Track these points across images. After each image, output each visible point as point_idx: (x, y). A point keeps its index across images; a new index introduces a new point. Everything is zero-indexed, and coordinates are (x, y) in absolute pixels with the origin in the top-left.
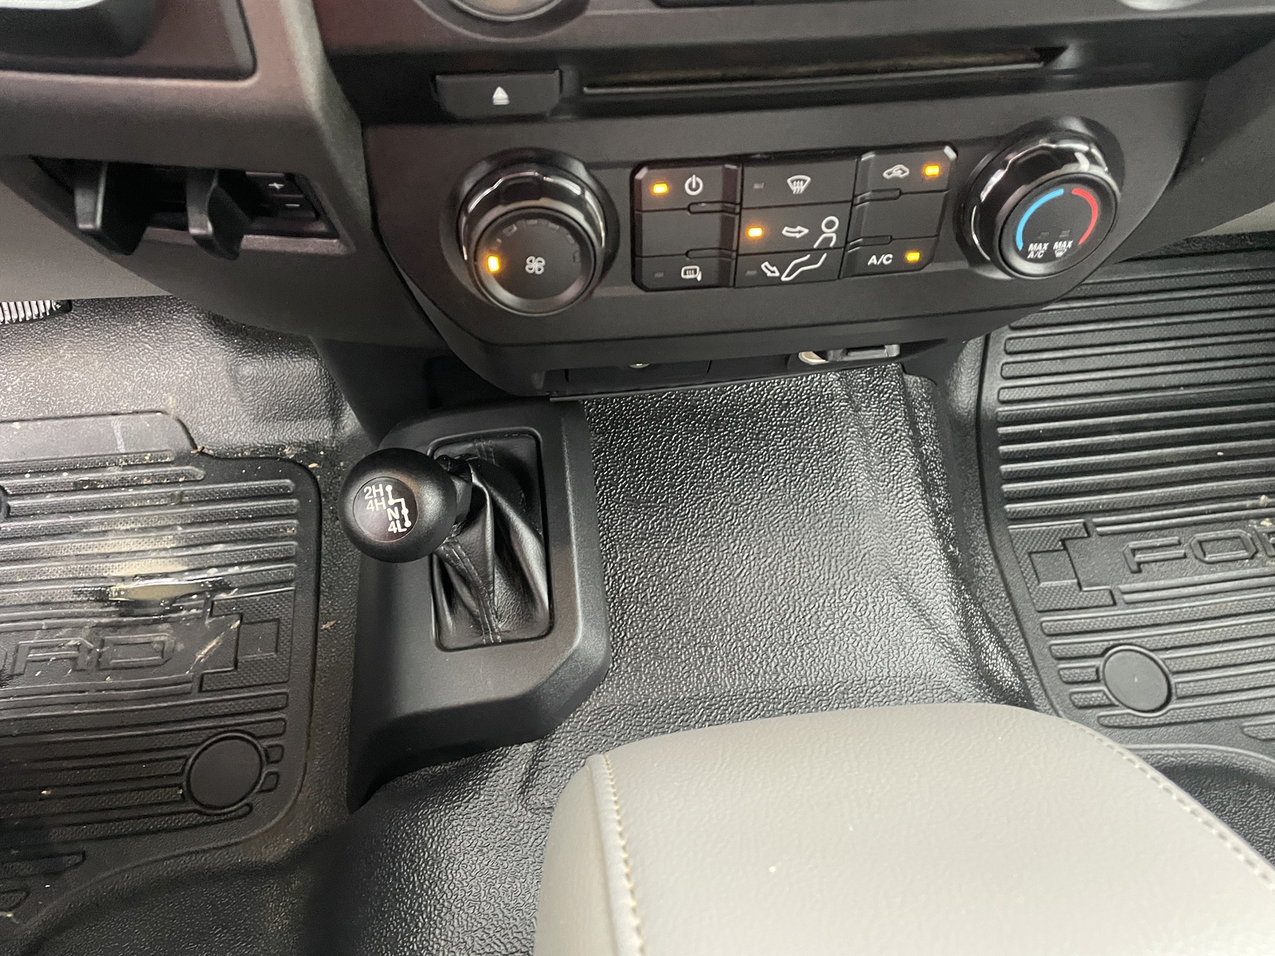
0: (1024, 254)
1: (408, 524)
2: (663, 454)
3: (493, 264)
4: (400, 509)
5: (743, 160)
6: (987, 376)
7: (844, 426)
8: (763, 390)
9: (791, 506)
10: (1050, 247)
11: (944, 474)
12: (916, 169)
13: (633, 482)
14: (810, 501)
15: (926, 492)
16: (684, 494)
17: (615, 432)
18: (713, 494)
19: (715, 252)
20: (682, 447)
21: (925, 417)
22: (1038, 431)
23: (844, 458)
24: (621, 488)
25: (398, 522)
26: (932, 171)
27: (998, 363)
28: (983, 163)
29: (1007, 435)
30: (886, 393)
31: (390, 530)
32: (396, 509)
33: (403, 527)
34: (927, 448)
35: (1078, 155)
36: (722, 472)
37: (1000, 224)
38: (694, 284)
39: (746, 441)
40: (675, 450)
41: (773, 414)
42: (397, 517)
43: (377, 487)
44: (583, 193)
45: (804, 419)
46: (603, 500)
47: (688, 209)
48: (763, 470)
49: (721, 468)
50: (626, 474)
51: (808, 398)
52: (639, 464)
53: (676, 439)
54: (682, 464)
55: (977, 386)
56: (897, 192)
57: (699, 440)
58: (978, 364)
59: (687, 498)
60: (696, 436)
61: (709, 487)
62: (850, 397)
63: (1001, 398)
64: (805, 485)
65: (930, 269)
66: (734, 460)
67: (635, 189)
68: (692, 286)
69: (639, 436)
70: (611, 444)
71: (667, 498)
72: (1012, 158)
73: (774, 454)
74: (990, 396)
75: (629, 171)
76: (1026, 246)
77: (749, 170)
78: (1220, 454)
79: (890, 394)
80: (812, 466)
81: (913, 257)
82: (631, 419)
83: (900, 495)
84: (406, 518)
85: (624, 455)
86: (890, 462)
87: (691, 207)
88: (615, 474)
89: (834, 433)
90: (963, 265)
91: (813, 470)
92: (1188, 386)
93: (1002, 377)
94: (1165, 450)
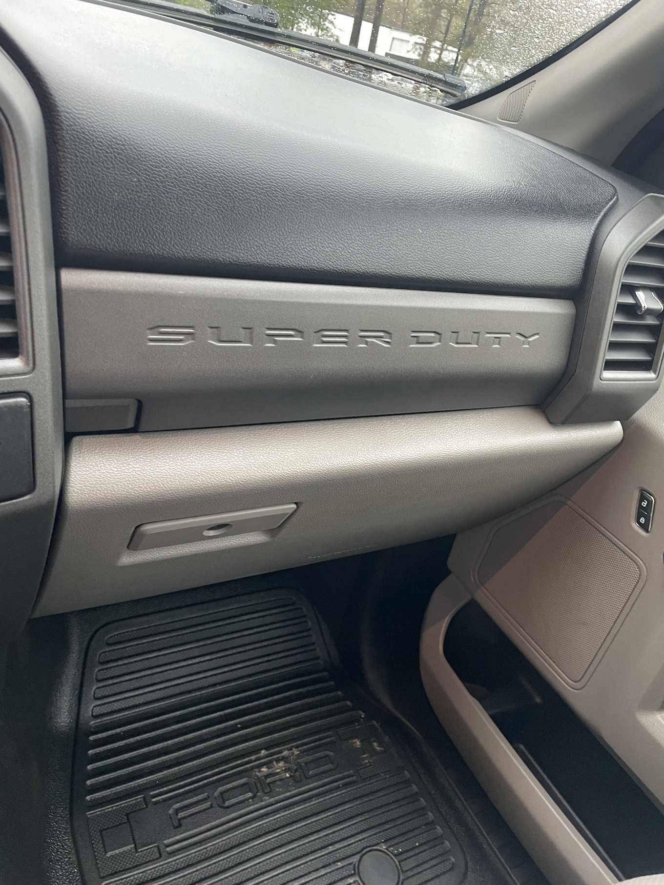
6: (84, 698)
27: (92, 688)
29: (97, 741)
63: (95, 713)
74: (86, 713)
78: (239, 726)
92: (220, 684)
93: (94, 697)
94: (204, 731)
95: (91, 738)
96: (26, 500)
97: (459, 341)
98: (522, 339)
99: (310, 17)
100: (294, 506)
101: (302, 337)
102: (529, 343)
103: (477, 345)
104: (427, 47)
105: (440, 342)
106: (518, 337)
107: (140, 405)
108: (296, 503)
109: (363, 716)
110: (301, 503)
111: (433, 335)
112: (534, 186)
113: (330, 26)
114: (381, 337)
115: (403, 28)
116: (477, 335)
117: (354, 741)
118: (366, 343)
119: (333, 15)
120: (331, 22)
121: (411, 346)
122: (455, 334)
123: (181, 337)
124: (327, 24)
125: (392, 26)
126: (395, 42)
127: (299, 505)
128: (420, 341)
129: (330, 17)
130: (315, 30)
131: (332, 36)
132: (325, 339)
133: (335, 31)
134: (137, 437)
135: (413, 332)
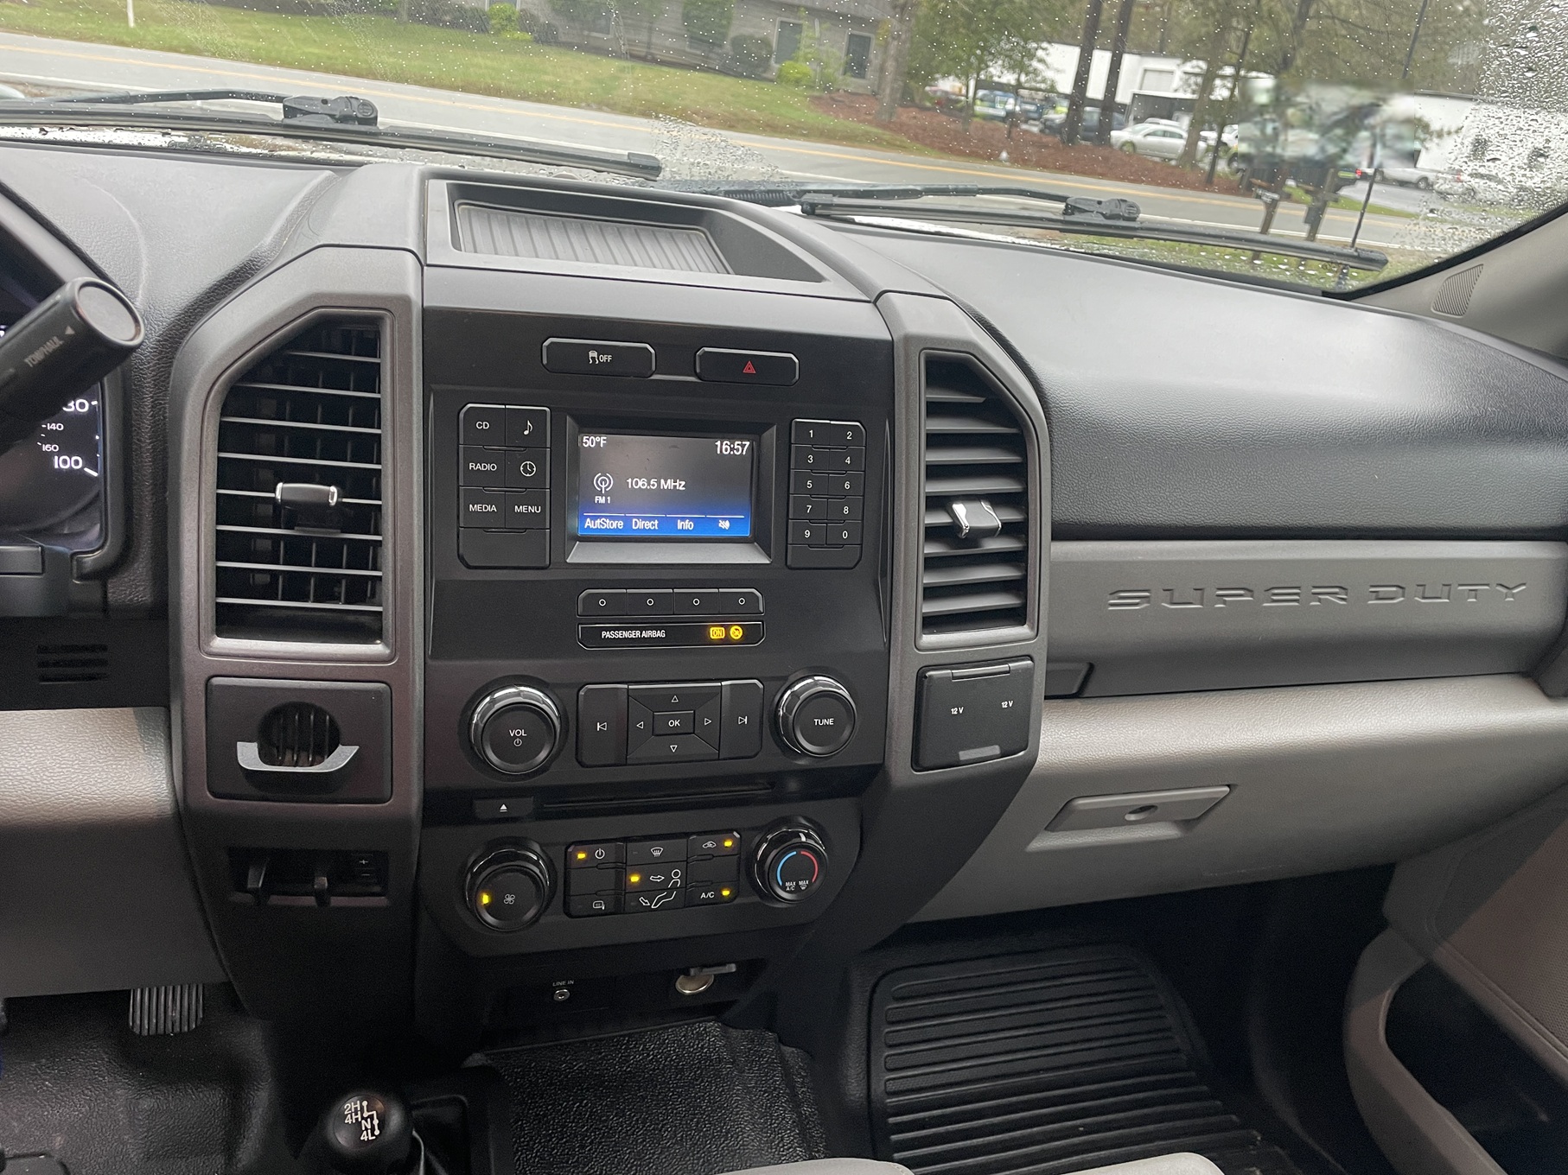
0: (784, 888)
1: (377, 1132)
2: (574, 1118)
3: (486, 899)
4: (372, 1120)
5: (626, 840)
6: (873, 1068)
7: (730, 1085)
8: (661, 1058)
9: (688, 1158)
10: (797, 884)
11: (823, 1133)
12: (720, 843)
13: (547, 1147)
14: (704, 1153)
15: (803, 1142)
16: (593, 1154)
17: (531, 1103)
18: (619, 1151)
19: (613, 892)
20: (591, 1112)
21: (803, 1083)
22: (924, 1119)
23: (731, 1113)
24: (537, 1152)
25: (369, 1131)
26: (728, 844)
27: (881, 1056)
28: (757, 839)
29: (896, 1124)
30: (765, 1057)
31: (362, 1138)
32: (369, 1120)
33: (373, 1135)
34: (806, 1109)
35: (801, 834)
36: (627, 1131)
37: (767, 870)
38: (600, 912)
39: (647, 1102)
40: (585, 1115)
41: (670, 1078)
42: (369, 1127)
43: (355, 1104)
44: (538, 860)
45: (697, 1080)
46: (519, 1165)
47: (597, 867)
48: (662, 1127)
49: (626, 1127)
50: (541, 1139)
51: (700, 1062)
52: (553, 1128)
53: (586, 1104)
54: (591, 1126)
55: (865, 1080)
56: (710, 856)
57: (606, 1105)
58: (864, 1057)
59: (596, 1157)
60: (604, 1100)
61: (615, 1146)
62: (735, 1061)
63: (888, 1090)
64: (699, 1138)
65: (738, 901)
66: (637, 1120)
67: (568, 858)
68: (600, 913)
69: (553, 1104)
70: (528, 1113)
71: (578, 1158)
72: (769, 837)
73: (672, 1112)
74: (878, 1088)
75: (564, 848)
76: (784, 884)
77: (629, 845)
78: (1081, 1129)
79: (769, 1058)
80: (704, 1121)
81: (726, 893)
82: (546, 1090)
83: (781, 1145)
84: (376, 1127)
85: (540, 1122)
86: (771, 1115)
87: (599, 865)
88: (531, 1140)
89: (722, 1091)
90: (756, 899)
91: (706, 1124)
92: (1047, 1070)
93: (886, 1068)
94: (1035, 1129)
95: (892, 1120)
96: (1021, 757)
97: (1426, 596)
98: (1505, 590)
99: (1006, 56)
100: (1227, 789)
101: (1252, 596)
102: (1513, 595)
103: (1448, 599)
104: (1208, 79)
105: (1403, 596)
106: (1499, 588)
107: (1091, 668)
108: (1229, 786)
109: (1259, 1138)
110: (1235, 785)
111: (1394, 589)
112: (1505, 410)
113: (1040, 66)
114: (1336, 593)
115: (1161, 51)
116: (1447, 588)
117: (1251, 1169)
118: (1320, 600)
119: (1043, 49)
120: (1041, 61)
121: (1370, 602)
122: (1421, 588)
123: (1137, 601)
124: (1035, 64)
125: (1144, 51)
126: (1148, 74)
127: (1232, 787)
128: (1380, 596)
129: (1040, 53)
130: (1016, 76)
131: (1044, 81)
132: (1275, 598)
133: (1049, 74)
134: (1076, 702)
135: (1372, 586)
